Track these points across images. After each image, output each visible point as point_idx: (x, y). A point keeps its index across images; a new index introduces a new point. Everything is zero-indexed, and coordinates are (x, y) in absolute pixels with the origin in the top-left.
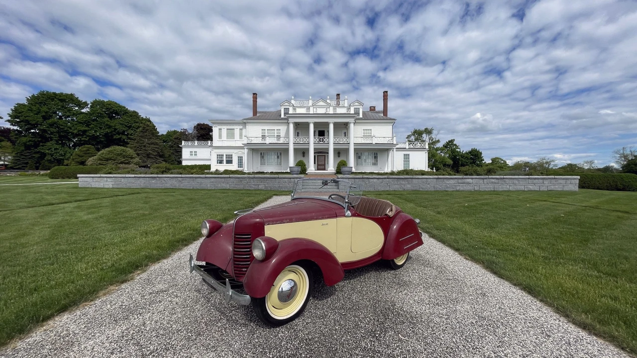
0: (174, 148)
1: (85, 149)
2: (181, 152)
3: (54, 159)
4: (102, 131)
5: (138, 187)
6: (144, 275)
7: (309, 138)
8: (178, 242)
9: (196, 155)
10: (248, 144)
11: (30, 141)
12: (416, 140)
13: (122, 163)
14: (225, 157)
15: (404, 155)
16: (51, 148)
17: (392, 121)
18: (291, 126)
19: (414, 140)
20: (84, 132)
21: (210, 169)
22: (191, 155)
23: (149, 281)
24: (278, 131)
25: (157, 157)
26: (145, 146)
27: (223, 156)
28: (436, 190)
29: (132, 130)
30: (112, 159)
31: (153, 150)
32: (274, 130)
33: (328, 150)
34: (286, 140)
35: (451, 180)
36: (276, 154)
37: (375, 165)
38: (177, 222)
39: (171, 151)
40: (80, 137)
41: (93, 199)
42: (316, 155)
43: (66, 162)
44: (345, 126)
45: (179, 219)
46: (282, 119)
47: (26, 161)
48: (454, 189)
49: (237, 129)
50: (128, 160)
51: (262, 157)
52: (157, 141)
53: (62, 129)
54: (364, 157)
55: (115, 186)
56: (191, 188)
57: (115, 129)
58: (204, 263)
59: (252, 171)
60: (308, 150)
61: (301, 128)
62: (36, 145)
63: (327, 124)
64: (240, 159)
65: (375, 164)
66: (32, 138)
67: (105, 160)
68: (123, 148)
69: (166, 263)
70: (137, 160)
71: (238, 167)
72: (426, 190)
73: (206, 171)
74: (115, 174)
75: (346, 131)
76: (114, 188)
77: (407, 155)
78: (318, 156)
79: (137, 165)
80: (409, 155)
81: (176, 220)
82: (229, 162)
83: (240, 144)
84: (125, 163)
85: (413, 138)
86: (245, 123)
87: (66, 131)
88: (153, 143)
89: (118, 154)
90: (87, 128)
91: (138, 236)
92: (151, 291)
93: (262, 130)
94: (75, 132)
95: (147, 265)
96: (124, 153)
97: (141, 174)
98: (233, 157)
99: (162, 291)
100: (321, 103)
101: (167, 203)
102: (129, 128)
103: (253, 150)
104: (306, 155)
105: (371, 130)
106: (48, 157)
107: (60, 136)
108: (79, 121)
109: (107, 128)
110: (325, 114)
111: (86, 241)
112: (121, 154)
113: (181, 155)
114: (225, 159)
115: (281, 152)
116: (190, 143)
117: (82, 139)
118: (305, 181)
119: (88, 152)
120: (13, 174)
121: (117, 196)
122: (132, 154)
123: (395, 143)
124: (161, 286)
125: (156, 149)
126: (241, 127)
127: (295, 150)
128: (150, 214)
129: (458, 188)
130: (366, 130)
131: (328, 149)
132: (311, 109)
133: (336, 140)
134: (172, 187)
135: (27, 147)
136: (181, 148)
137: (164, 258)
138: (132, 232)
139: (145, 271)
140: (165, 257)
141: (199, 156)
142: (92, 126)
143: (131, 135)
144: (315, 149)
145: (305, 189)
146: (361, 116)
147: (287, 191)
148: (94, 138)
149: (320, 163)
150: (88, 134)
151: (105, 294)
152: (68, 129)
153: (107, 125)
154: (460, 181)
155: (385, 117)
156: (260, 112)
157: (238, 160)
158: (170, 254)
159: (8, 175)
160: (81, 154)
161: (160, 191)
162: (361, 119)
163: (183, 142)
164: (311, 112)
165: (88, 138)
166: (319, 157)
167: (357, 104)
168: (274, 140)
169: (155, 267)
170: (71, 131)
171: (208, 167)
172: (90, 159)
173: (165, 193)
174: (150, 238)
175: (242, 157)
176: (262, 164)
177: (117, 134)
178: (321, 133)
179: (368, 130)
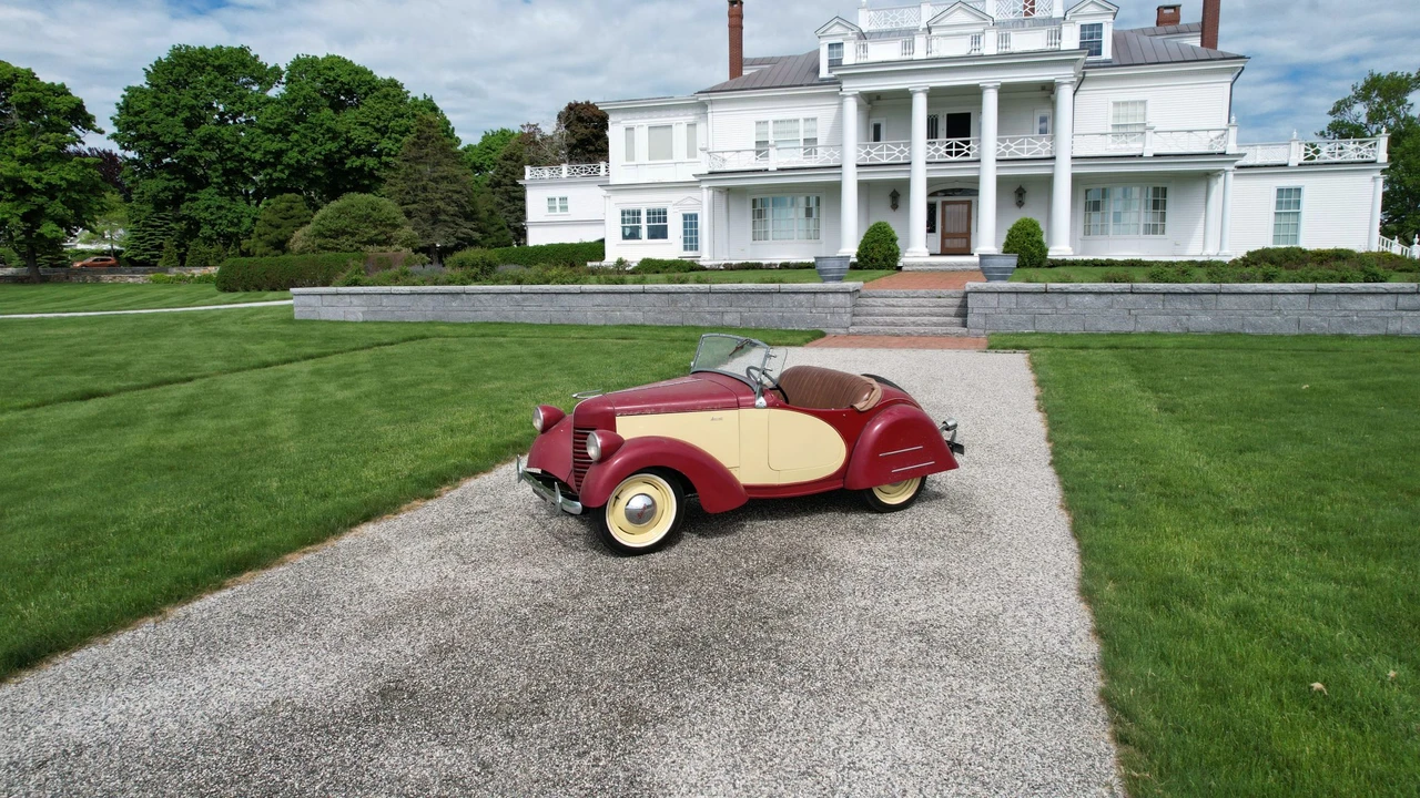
0: (502, 189)
1: (283, 205)
2: (523, 199)
3: (218, 234)
4: (318, 149)
5: (420, 320)
6: (456, 493)
7: (909, 144)
8: (507, 447)
9: (564, 208)
10: (711, 173)
11: (165, 189)
12: (1376, 116)
13: (371, 242)
14: (644, 217)
15: (1280, 191)
16: (209, 207)
17: (1236, 64)
18: (851, 106)
19: (1363, 120)
20: (279, 154)
21: (602, 256)
22: (550, 208)
23: (462, 500)
24: (810, 125)
25: (459, 221)
26: (425, 189)
27: (639, 213)
28: (1303, 331)
29: (389, 138)
30: (348, 233)
31: (449, 200)
32: (797, 121)
33: (978, 183)
34: (832, 155)
35: (1370, 298)
36: (802, 200)
37: (1155, 232)
38: (507, 411)
39: (497, 198)
40: (270, 171)
41: (335, 353)
42: (939, 200)
43: (245, 244)
44: (1044, 94)
45: (511, 403)
46: (824, 82)
47: (157, 242)
48: (1376, 327)
49: (680, 122)
50: (384, 233)
51: (759, 214)
52: (457, 172)
53: (229, 150)
54: (1114, 205)
55: (370, 318)
56: (547, 322)
57: (349, 141)
58: (539, 471)
59: (721, 261)
60: (906, 184)
61: (883, 111)
62: (177, 200)
63: (976, 92)
64: (690, 221)
65: (1155, 229)
66: (169, 180)
67: (330, 237)
68: (370, 197)
69: (486, 480)
70: (407, 231)
71: (685, 248)
72: (1269, 331)
73: (589, 264)
74: (367, 285)
75: (1047, 112)
76: (366, 322)
77: (1289, 190)
78: (944, 204)
79: (407, 246)
80: (1298, 190)
81: (505, 406)
82: (659, 232)
83: (686, 175)
84: (380, 243)
85: (1360, 111)
86: (703, 106)
87: (236, 156)
88: (443, 178)
89: (362, 216)
90: (283, 146)
91: (440, 433)
92: (467, 511)
93: (758, 123)
94: (258, 156)
95: (458, 480)
96: (375, 214)
97: (424, 283)
98: (668, 216)
99: (482, 512)
100: (960, 17)
101: (487, 364)
102: (383, 135)
103: (728, 190)
104: (901, 203)
105: (1144, 103)
106: (206, 230)
107: (226, 172)
108: (267, 125)
109: (330, 139)
110: (968, 58)
111: (359, 438)
112: (368, 216)
113: (523, 211)
114: (644, 225)
115: (819, 196)
116: (546, 172)
117: (275, 175)
118: (862, 301)
119: (291, 213)
120: (140, 279)
121: (379, 345)
122: (393, 215)
123: (1232, 148)
124: (480, 507)
125: (455, 196)
126: (691, 118)
127: (865, 187)
128: (453, 392)
129: (1394, 327)
130: (1125, 103)
131: (976, 180)
132: (920, 41)
133: (1007, 147)
134: (498, 320)
135: (159, 205)
136: (523, 189)
137: (484, 472)
138: (427, 427)
139: (456, 488)
140: (486, 469)
141: (574, 213)
142: (294, 137)
143: (388, 155)
144: (930, 182)
145: (861, 324)
146: (1107, 53)
147: (801, 333)
148: (299, 171)
149: (950, 229)
150: (285, 160)
151: (409, 510)
152: (243, 150)
153: (329, 130)
154: (1404, 301)
155: (1204, 53)
156: (754, 62)
157: (685, 225)
158: (494, 466)
159: (131, 280)
160: (276, 220)
161: (470, 330)
162: (1107, 64)
163: (528, 169)
164: (920, 54)
165: (287, 172)
166: (948, 208)
167: (1092, 9)
168: (796, 158)
169: (470, 484)
170: (247, 154)
171: (597, 249)
172: (299, 234)
173: (483, 336)
174: (458, 439)
175: (696, 216)
176: (758, 236)
177: (352, 153)
178: (957, 124)
179: (1134, 103)
